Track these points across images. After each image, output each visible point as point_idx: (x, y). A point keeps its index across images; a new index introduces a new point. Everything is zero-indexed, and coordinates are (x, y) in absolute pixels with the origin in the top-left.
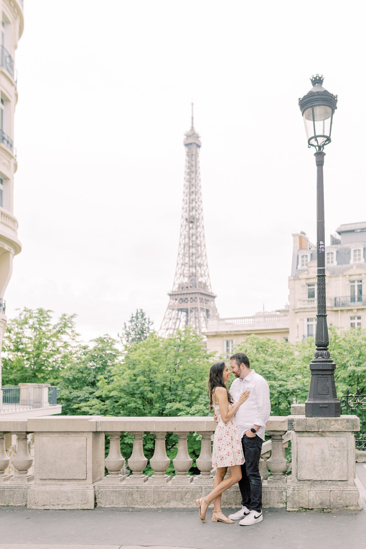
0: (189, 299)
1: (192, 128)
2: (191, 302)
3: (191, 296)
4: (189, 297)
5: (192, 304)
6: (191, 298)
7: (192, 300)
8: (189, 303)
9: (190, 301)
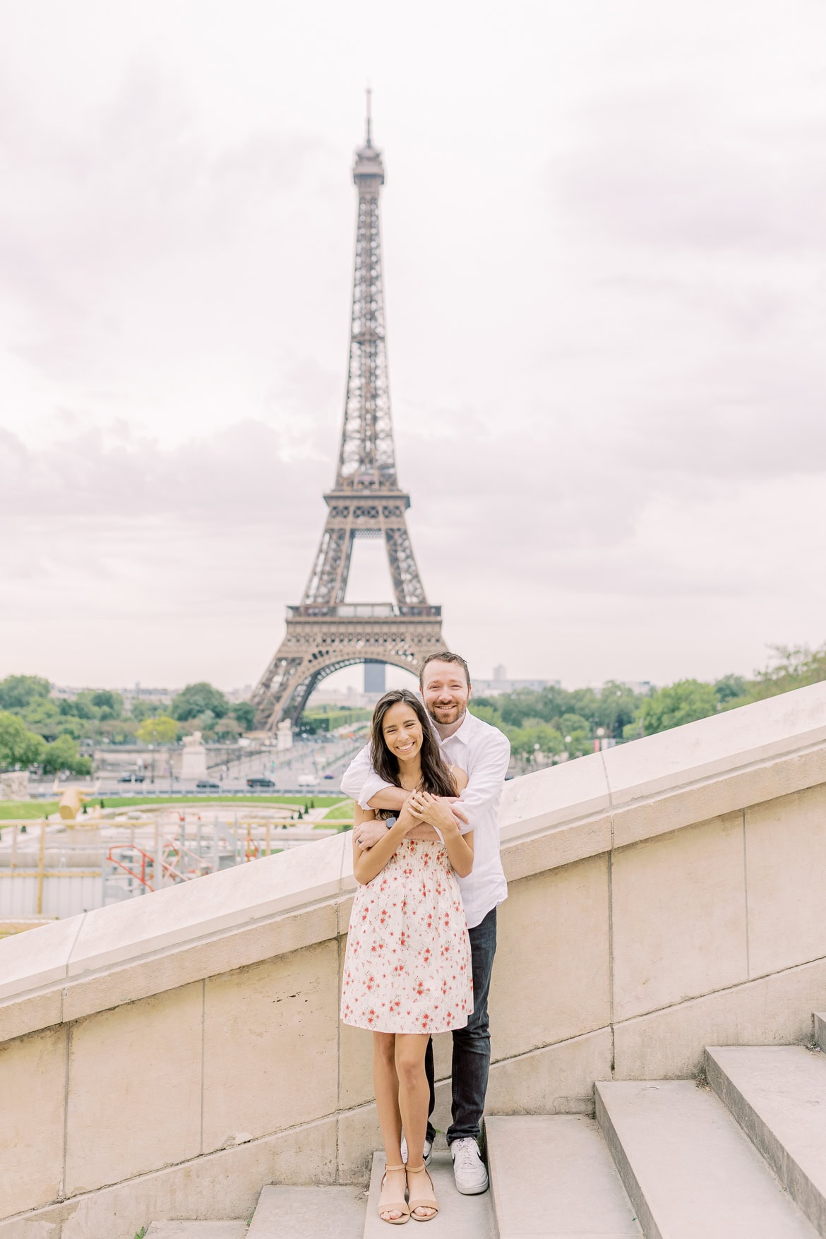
0: (380, 509)
1: (369, 141)
2: (387, 517)
3: (384, 503)
4: (379, 505)
5: (388, 520)
6: (385, 508)
7: (387, 513)
8: (381, 518)
9: (383, 513)
